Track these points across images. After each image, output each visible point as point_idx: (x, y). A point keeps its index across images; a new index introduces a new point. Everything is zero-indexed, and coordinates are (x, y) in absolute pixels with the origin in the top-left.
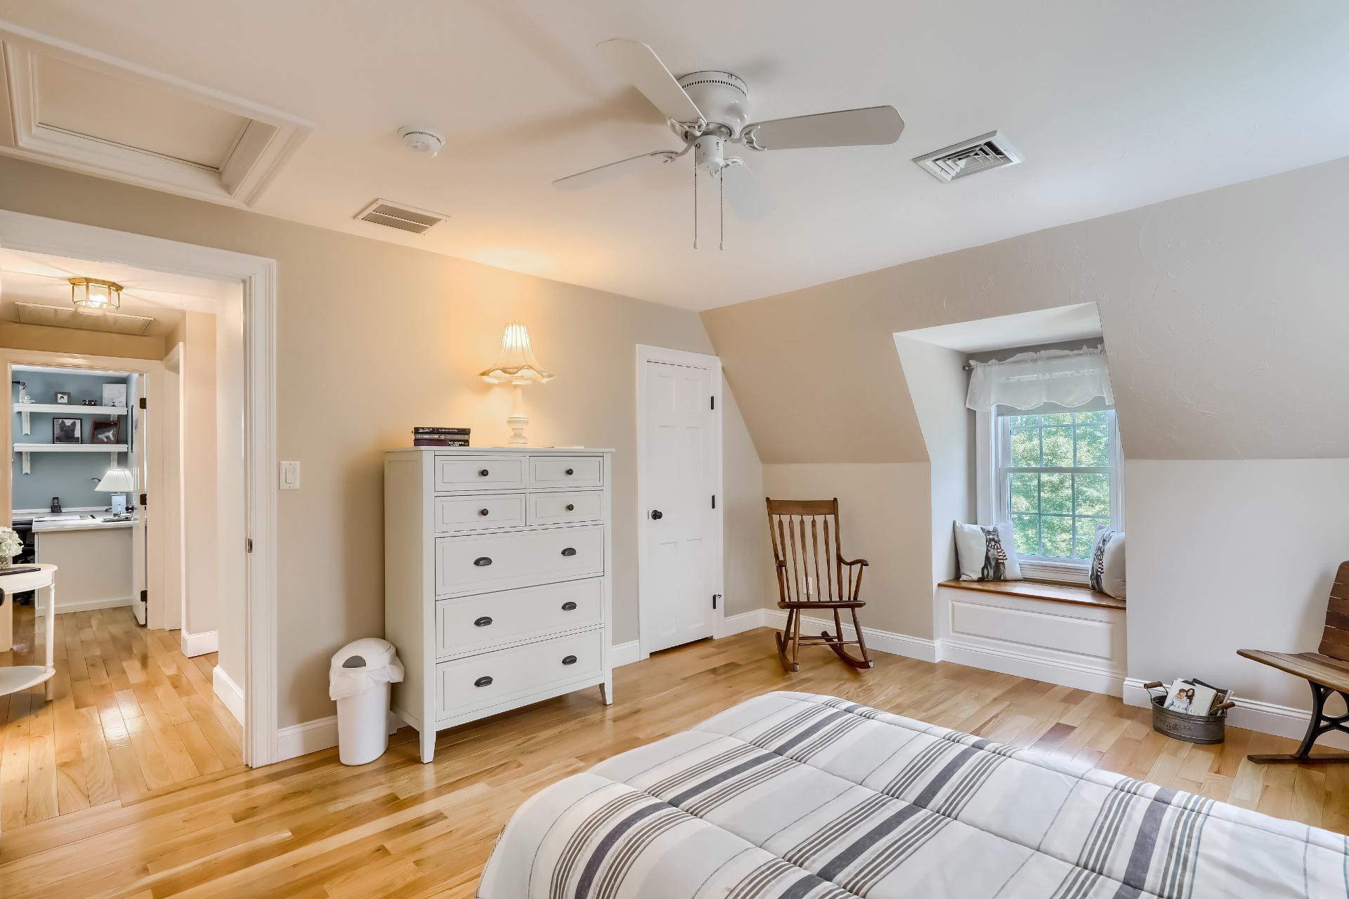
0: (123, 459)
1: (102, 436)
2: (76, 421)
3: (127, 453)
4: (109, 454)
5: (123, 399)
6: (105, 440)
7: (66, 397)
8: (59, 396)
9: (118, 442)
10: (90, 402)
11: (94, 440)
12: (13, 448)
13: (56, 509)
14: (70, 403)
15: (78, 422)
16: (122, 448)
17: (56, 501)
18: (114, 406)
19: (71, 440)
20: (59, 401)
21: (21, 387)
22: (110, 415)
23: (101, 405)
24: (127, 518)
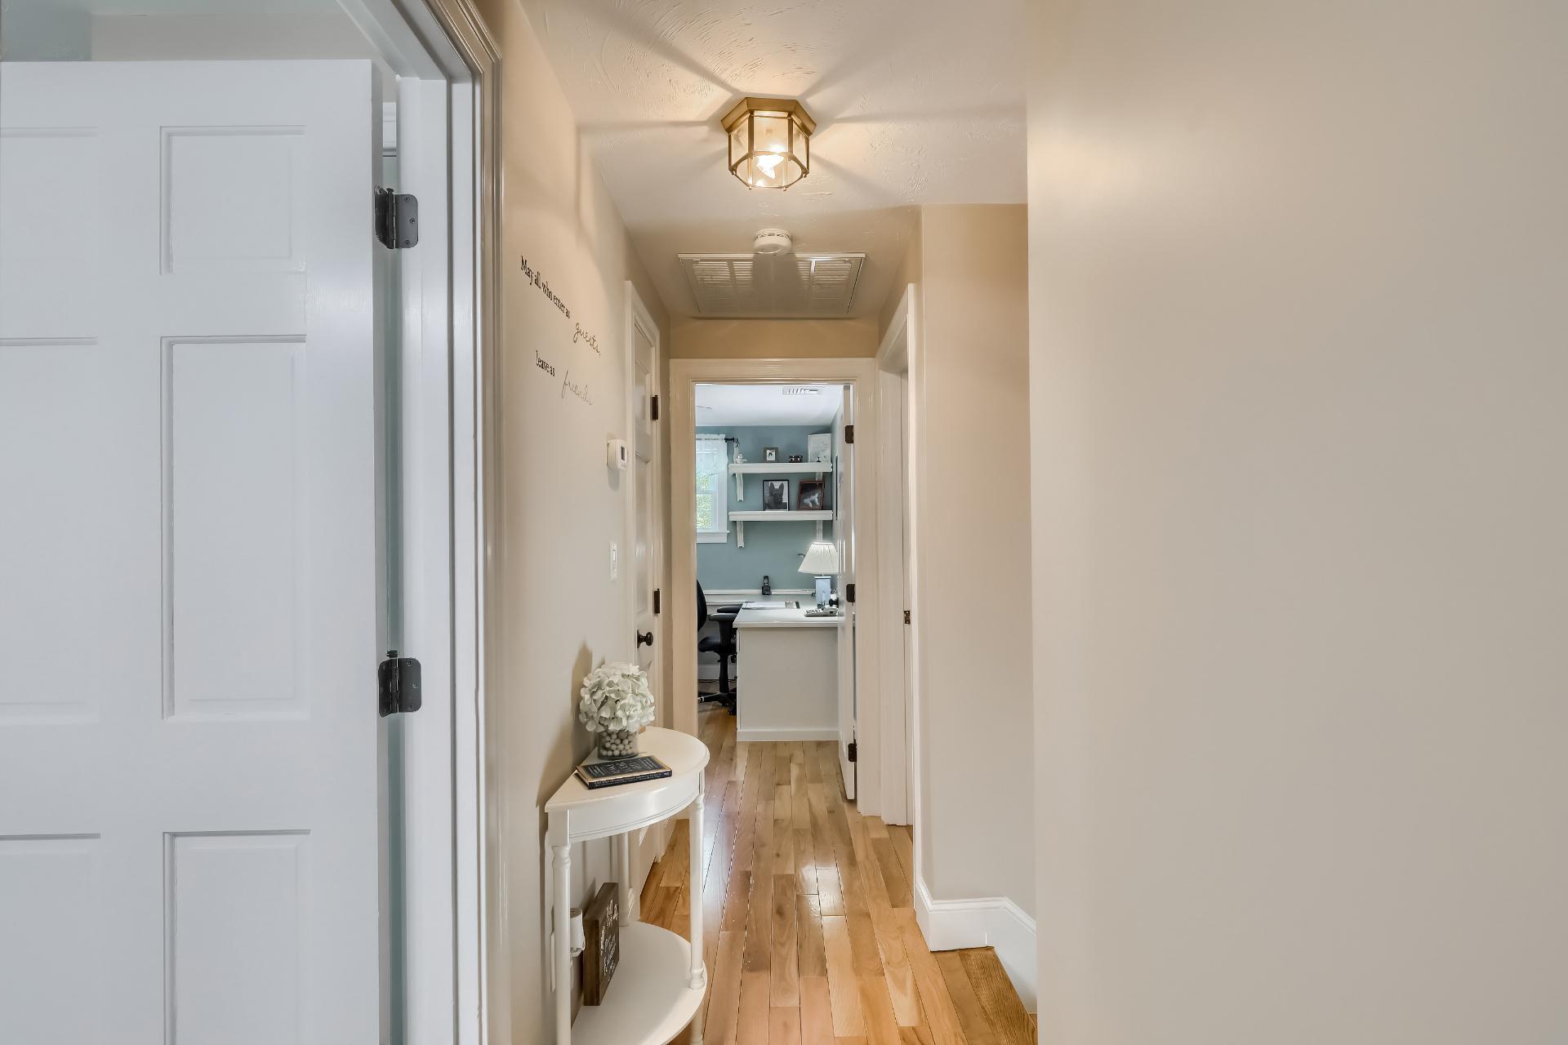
0: (828, 528)
1: (807, 501)
2: (784, 482)
3: (832, 521)
4: (814, 522)
5: (828, 453)
6: (811, 506)
7: (774, 453)
8: (768, 452)
9: (823, 508)
10: (796, 457)
11: (800, 506)
12: (728, 516)
13: (766, 591)
14: (777, 461)
15: (785, 483)
16: (826, 515)
17: (766, 581)
18: (819, 461)
19: (779, 506)
20: (768, 459)
21: (735, 445)
22: (815, 473)
23: (807, 462)
24: (831, 612)
